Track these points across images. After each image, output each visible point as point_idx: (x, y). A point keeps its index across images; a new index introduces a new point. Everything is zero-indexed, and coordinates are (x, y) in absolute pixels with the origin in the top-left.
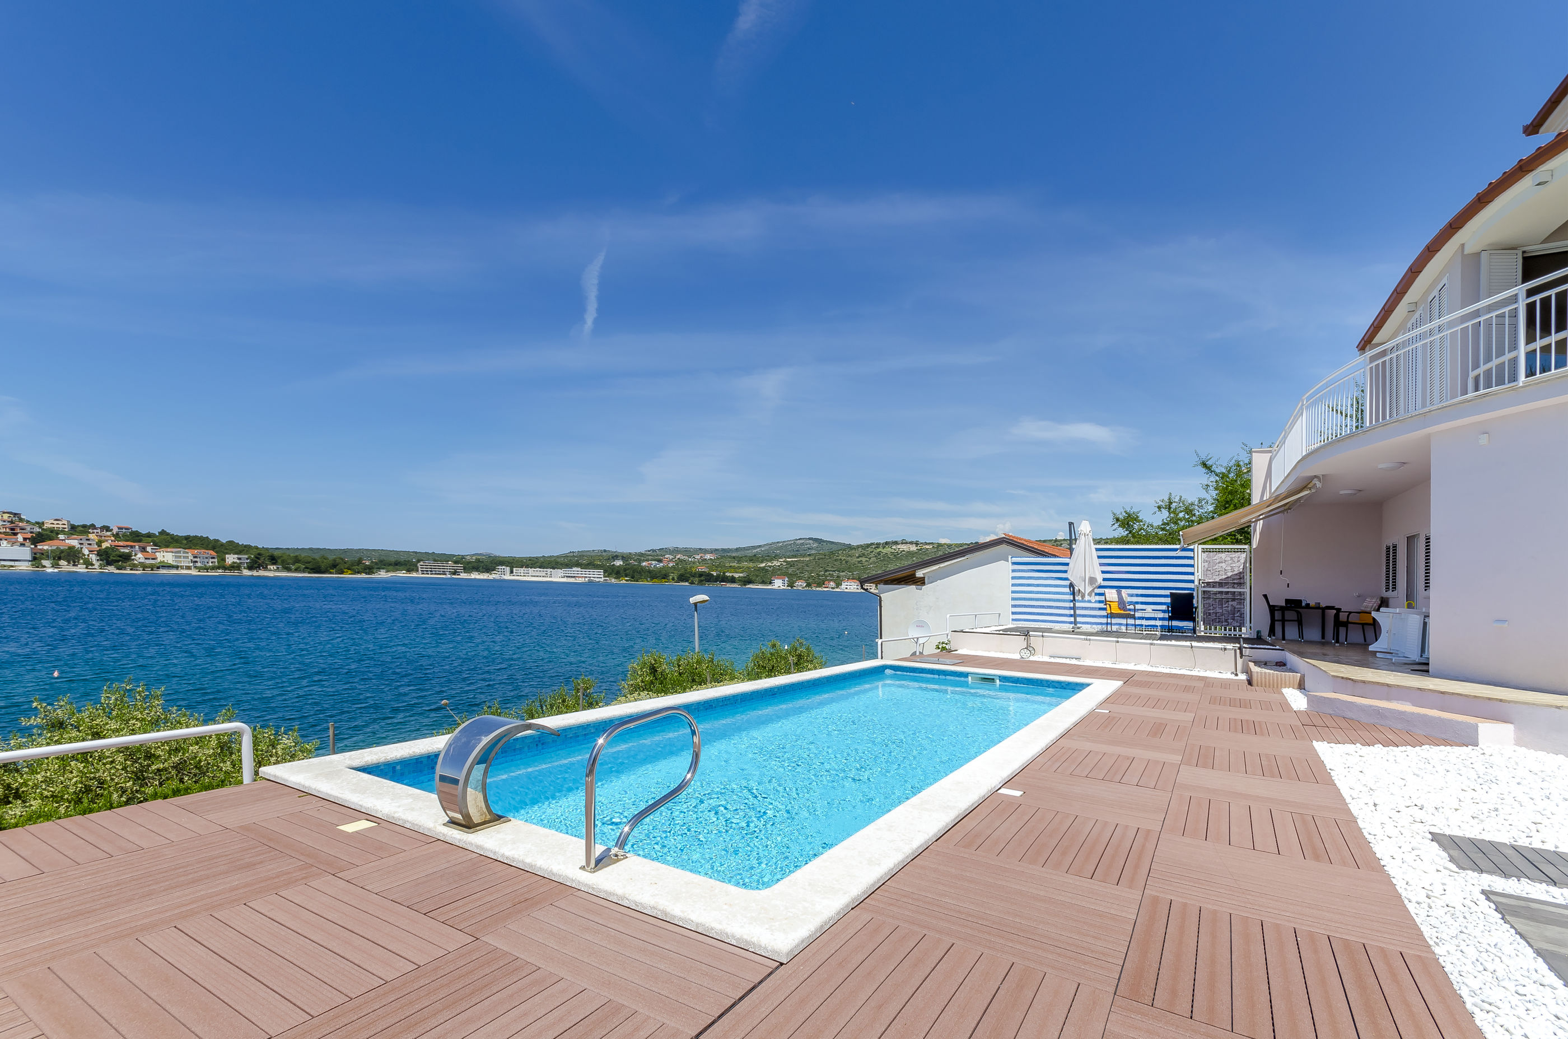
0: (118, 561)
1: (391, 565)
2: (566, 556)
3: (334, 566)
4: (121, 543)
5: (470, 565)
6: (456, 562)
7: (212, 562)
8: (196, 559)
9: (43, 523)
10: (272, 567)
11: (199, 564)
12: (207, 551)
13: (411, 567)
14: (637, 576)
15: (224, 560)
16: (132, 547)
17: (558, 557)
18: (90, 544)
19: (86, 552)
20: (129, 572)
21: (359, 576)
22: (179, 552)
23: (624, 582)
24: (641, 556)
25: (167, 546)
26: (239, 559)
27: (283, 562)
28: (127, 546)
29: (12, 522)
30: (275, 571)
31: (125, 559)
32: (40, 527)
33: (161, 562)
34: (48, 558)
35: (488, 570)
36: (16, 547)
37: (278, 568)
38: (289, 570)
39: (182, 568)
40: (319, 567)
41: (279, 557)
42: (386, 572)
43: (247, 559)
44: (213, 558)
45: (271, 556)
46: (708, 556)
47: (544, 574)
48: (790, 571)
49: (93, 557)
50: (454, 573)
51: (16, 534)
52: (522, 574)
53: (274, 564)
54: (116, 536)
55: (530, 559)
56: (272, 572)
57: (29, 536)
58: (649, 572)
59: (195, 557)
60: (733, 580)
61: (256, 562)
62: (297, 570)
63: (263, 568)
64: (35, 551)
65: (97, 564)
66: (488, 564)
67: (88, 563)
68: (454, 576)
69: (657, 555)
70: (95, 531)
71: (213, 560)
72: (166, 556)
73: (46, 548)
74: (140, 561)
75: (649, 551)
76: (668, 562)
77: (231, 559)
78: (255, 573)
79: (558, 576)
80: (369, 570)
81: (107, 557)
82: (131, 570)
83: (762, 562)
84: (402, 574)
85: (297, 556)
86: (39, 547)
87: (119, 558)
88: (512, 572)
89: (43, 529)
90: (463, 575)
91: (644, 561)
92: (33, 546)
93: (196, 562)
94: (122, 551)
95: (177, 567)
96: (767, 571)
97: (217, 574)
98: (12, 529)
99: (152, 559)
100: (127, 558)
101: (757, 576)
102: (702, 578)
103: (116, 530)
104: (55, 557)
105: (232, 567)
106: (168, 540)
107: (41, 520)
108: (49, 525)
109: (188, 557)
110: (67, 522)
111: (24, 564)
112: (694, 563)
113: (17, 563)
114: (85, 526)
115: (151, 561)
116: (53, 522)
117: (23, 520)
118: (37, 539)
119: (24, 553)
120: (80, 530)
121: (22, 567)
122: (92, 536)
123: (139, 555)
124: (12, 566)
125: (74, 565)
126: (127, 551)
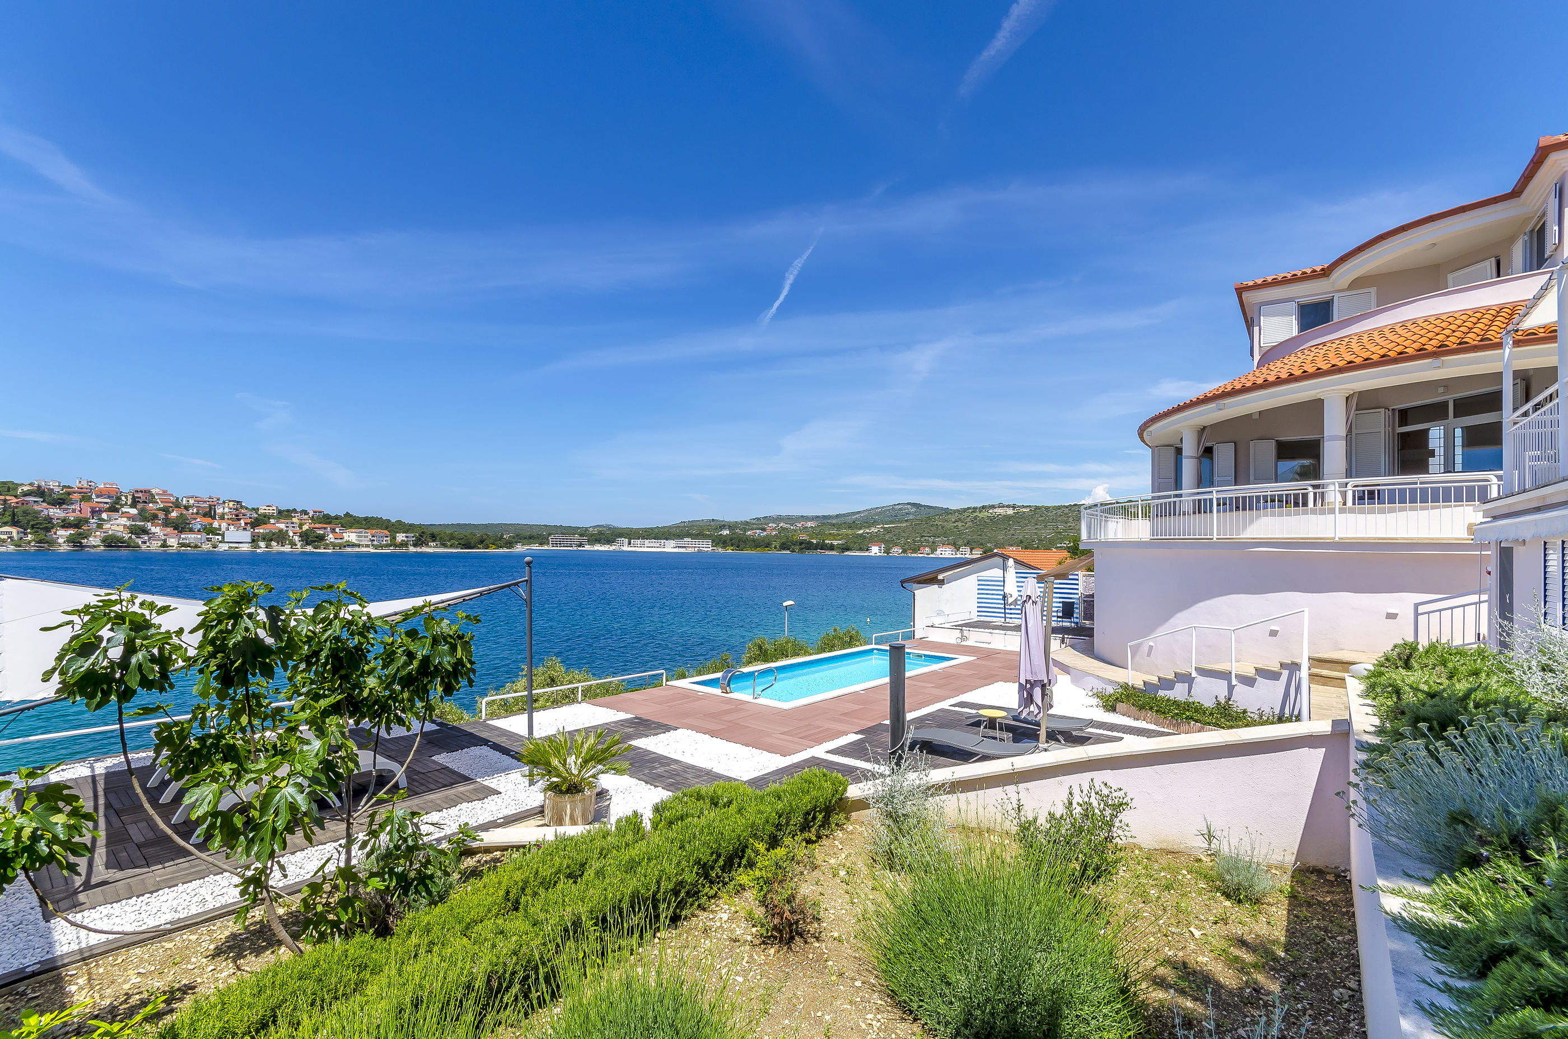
0: (315, 541)
1: (526, 538)
2: (677, 527)
3: (482, 542)
4: (317, 526)
5: (593, 537)
6: (581, 535)
7: (386, 541)
9: (258, 509)
10: (432, 544)
11: (375, 543)
12: (381, 531)
13: (543, 540)
14: (742, 545)
15: (394, 538)
16: (324, 528)
17: (670, 527)
18: (294, 527)
19: (291, 534)
20: (323, 550)
21: (501, 550)
22: (361, 532)
23: (730, 551)
24: (747, 525)
25: (351, 527)
26: (407, 537)
27: (441, 539)
28: (321, 528)
29: (237, 509)
30: (435, 547)
32: (257, 513)
33: (347, 541)
34: (264, 539)
35: (609, 541)
36: (240, 531)
37: (437, 544)
38: (445, 546)
39: (362, 546)
40: (470, 543)
41: (438, 535)
42: (523, 545)
43: (413, 537)
44: (387, 537)
45: (432, 534)
46: (809, 524)
47: (658, 545)
48: (887, 537)
49: (296, 538)
50: (580, 546)
51: (239, 520)
52: (639, 545)
53: (434, 541)
54: (312, 518)
55: (646, 530)
56: (432, 549)
57: (249, 521)
58: (754, 541)
59: (373, 536)
60: (832, 548)
61: (420, 540)
62: (451, 546)
63: (425, 544)
64: (253, 534)
65: (299, 544)
66: (607, 535)
67: (293, 544)
68: (580, 548)
69: (761, 523)
70: (296, 515)
72: (351, 536)
73: (262, 531)
74: (332, 540)
75: (753, 520)
76: (772, 530)
77: (400, 537)
78: (419, 550)
79: (670, 547)
80: (510, 544)
81: (308, 538)
82: (325, 548)
83: (860, 529)
84: (536, 547)
85: (451, 534)
86: (257, 531)
87: (316, 539)
88: (630, 543)
89: (258, 515)
90: (587, 547)
91: (749, 530)
92: (252, 530)
93: (374, 540)
94: (318, 532)
95: (359, 546)
96: (865, 538)
97: (391, 551)
98: (237, 516)
99: (340, 539)
100: (321, 538)
101: (855, 543)
102: (803, 546)
103: (311, 514)
104: (268, 539)
105: (404, 544)
106: (350, 522)
107: (255, 507)
108: (261, 511)
109: (367, 537)
110: (275, 508)
111: (247, 545)
112: (795, 531)
113: (241, 545)
114: (288, 511)
115: (340, 541)
116: (265, 507)
117: (242, 507)
118: (255, 523)
119: (246, 536)
120: (284, 514)
121: (245, 548)
122: (294, 520)
123: (331, 536)
124: (237, 548)
125: (282, 545)
126: (321, 532)
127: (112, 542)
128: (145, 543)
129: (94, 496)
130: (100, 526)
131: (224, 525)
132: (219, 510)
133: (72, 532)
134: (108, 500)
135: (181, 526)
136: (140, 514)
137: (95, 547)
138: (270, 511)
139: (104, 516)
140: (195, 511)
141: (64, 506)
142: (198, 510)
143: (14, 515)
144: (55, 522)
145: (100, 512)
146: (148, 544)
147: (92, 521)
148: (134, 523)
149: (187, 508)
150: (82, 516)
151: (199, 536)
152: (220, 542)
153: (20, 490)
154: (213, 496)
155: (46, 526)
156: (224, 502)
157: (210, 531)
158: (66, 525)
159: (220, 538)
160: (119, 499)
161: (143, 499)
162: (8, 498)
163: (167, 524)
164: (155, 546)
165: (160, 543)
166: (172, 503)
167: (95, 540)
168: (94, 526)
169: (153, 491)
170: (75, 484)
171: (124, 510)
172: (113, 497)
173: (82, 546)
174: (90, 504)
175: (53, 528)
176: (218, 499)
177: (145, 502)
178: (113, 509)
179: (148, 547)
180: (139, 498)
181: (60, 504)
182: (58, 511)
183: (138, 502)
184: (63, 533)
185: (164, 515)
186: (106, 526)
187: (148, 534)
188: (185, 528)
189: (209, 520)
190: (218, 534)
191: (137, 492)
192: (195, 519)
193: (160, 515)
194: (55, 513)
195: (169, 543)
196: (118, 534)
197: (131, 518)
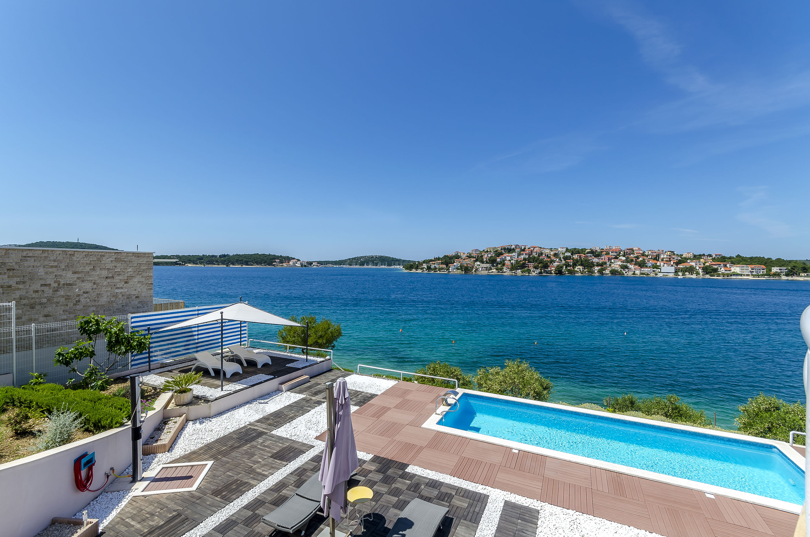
0: (711, 272)
4: (714, 263)
7: (762, 272)
8: (753, 271)
10: (803, 274)
11: (754, 273)
12: (760, 266)
15: (771, 270)
16: (719, 265)
18: (700, 264)
19: (698, 268)
20: (716, 278)
22: (744, 267)
25: (739, 264)
26: (780, 269)
28: (717, 264)
29: (670, 256)
30: (805, 277)
31: (715, 271)
32: (681, 257)
33: (733, 272)
34: (682, 271)
36: (669, 267)
37: (808, 275)
39: (744, 275)
43: (786, 270)
44: (764, 269)
45: (803, 268)
49: (700, 271)
51: (670, 261)
53: (805, 272)
54: (714, 259)
56: (802, 278)
57: (676, 261)
59: (752, 269)
61: (792, 271)
63: (796, 274)
64: (676, 268)
65: (702, 274)
67: (698, 274)
70: (704, 257)
71: (763, 271)
72: (736, 269)
73: (681, 266)
74: (723, 272)
77: (775, 270)
78: (790, 278)
81: (707, 270)
82: (717, 276)
86: (679, 266)
87: (712, 271)
92: (676, 266)
93: (753, 272)
94: (714, 267)
95: (741, 275)
97: (765, 279)
98: (670, 259)
99: (729, 271)
100: (716, 270)
103: (714, 256)
104: (684, 271)
105: (775, 274)
106: (740, 260)
107: (682, 254)
108: (684, 256)
109: (748, 269)
110: (692, 254)
111: (672, 274)
113: (669, 274)
114: (700, 255)
116: (686, 254)
117: (674, 254)
118: (677, 264)
119: (672, 269)
120: (697, 257)
121: (671, 275)
122: (702, 260)
123: (723, 269)
124: (667, 275)
125: (691, 274)
126: (716, 267)
127: (614, 272)
128: (626, 272)
129: (610, 253)
130: (610, 265)
131: (662, 264)
132: (662, 256)
133: (600, 268)
134: (615, 254)
135: (642, 265)
136: (626, 260)
137: (607, 274)
138: (690, 255)
139: (613, 261)
140: (651, 257)
141: (599, 257)
143: (582, 261)
144: (595, 264)
145: (611, 259)
146: (627, 273)
147: (608, 263)
148: (622, 264)
149: (647, 256)
150: (605, 261)
151: (649, 270)
152: (659, 272)
153: (586, 252)
154: (660, 250)
155: (592, 265)
156: (666, 252)
157: (656, 267)
158: (598, 265)
159: (659, 270)
160: (620, 253)
161: (629, 252)
162: (581, 255)
163: (635, 264)
164: (630, 274)
165: (632, 273)
166: (641, 254)
167: (607, 272)
168: (608, 265)
169: (634, 249)
170: (605, 248)
171: (620, 258)
172: (617, 252)
173: (603, 274)
174: (608, 256)
175: (594, 266)
176: (663, 251)
177: (629, 254)
178: (616, 258)
179: (627, 274)
180: (627, 252)
181: (598, 256)
182: (597, 259)
183: (627, 254)
184: (597, 268)
185: (635, 260)
186: (613, 265)
187: (628, 268)
188: (644, 265)
189: (656, 261)
190: (659, 269)
191: (627, 249)
192: (649, 261)
193: (634, 260)
194: (596, 260)
195: (636, 273)
196: (616, 269)
197: (623, 262)
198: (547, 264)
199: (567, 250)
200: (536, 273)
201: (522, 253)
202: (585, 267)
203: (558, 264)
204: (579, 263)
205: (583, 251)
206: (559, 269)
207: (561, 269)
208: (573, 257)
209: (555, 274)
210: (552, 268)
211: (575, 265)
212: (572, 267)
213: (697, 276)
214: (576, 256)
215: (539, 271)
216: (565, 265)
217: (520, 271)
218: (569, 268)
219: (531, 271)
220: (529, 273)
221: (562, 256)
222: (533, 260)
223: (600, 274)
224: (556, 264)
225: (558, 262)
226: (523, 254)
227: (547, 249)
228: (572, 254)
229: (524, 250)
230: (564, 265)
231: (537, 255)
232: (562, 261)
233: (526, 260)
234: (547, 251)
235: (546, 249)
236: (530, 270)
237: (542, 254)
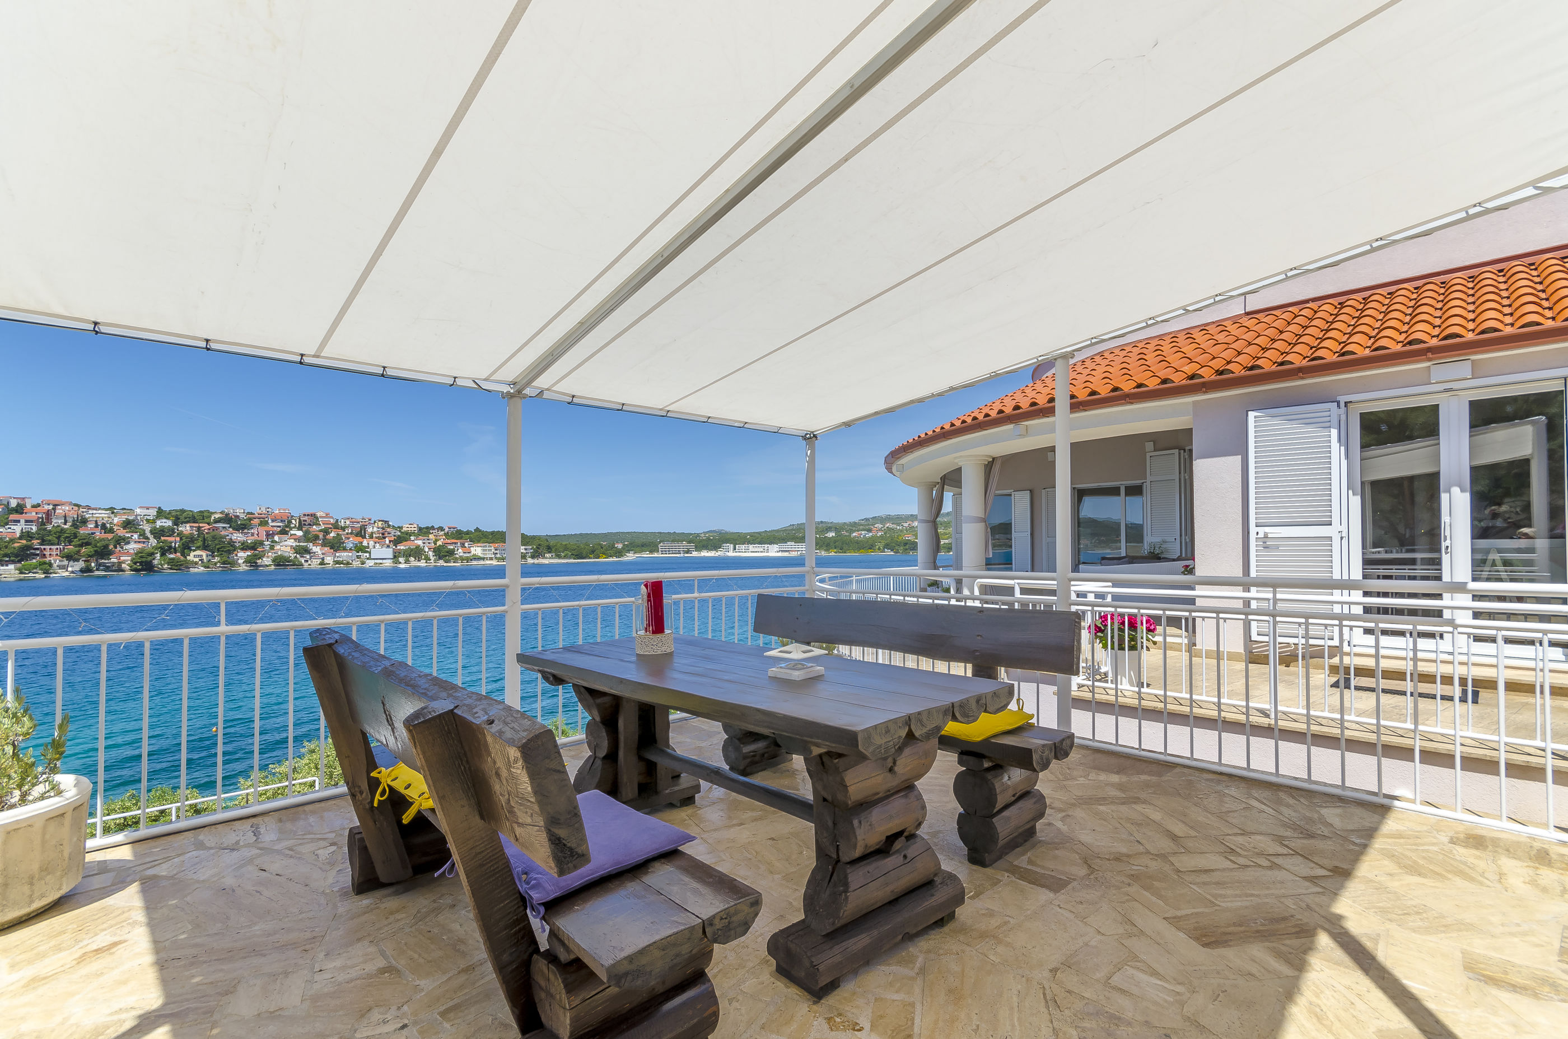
0: (446, 556)
1: (638, 546)
2: (784, 530)
3: (593, 552)
4: (449, 541)
5: (701, 544)
6: (689, 542)
8: (496, 552)
9: (401, 528)
10: (548, 555)
11: (498, 556)
13: (653, 547)
14: (845, 547)
16: (455, 543)
17: (778, 531)
18: (429, 543)
19: (426, 550)
20: (452, 564)
21: (611, 559)
22: (486, 546)
23: (833, 554)
24: (854, 526)
25: (479, 541)
26: (526, 549)
27: (556, 550)
28: (453, 543)
29: (383, 528)
30: (550, 558)
32: (400, 531)
33: (473, 555)
34: (404, 555)
35: (716, 547)
36: (384, 549)
37: (552, 555)
38: (559, 557)
39: (487, 559)
40: (582, 553)
41: (553, 546)
42: (634, 553)
43: (532, 549)
45: (548, 546)
47: (762, 550)
49: (431, 554)
50: (687, 553)
51: (384, 538)
52: (743, 551)
53: (550, 552)
54: (447, 535)
55: (752, 535)
56: (547, 559)
57: (392, 539)
58: (857, 542)
59: (494, 550)
61: (537, 551)
62: (565, 557)
63: (542, 556)
64: (395, 551)
65: (432, 558)
66: (715, 540)
67: (428, 559)
68: (686, 555)
69: (867, 524)
70: (433, 531)
72: (477, 550)
73: (402, 548)
74: (461, 554)
75: (863, 520)
76: (878, 531)
78: (536, 561)
79: (773, 551)
80: (619, 553)
81: (440, 553)
82: (454, 562)
84: (646, 555)
85: (566, 545)
86: (398, 547)
87: (447, 553)
88: (735, 549)
89: (401, 532)
90: (695, 554)
91: (854, 531)
92: (394, 547)
93: (497, 553)
94: (448, 547)
95: (483, 559)
98: (383, 534)
99: (468, 553)
100: (451, 553)
102: (907, 547)
103: (447, 530)
104: (407, 554)
105: (522, 556)
106: (478, 536)
107: (401, 526)
108: (405, 529)
109: (490, 550)
110: (416, 526)
111: (390, 561)
112: (901, 531)
113: (384, 561)
114: (427, 528)
115: (467, 555)
116: (408, 526)
117: (389, 526)
118: (397, 541)
119: (389, 553)
120: (424, 531)
121: (388, 564)
122: (431, 536)
123: (460, 550)
124: (381, 564)
125: (418, 561)
126: (452, 547)
127: (281, 562)
128: (307, 561)
129: (270, 521)
130: (272, 548)
131: (372, 543)
132: (370, 530)
133: (249, 554)
134: (280, 524)
135: (336, 546)
136: (304, 536)
137: (267, 566)
138: (413, 528)
139: (276, 538)
140: (350, 531)
141: (246, 531)
142: (352, 530)
143: (204, 540)
144: (237, 545)
145: (273, 535)
147: (266, 543)
148: (298, 544)
149: (343, 529)
150: (259, 539)
151: (350, 554)
152: (368, 559)
153: (213, 518)
154: (365, 517)
155: (231, 548)
156: (375, 522)
157: (361, 549)
158: (245, 547)
159: (368, 555)
160: (290, 522)
161: (308, 521)
162: (201, 525)
163: (324, 545)
164: (315, 564)
165: (319, 561)
166: (332, 524)
168: (267, 548)
169: (318, 514)
170: (256, 511)
171: (292, 532)
172: (285, 521)
173: (257, 566)
174: (266, 528)
175: (235, 550)
176: (370, 520)
177: (310, 525)
178: (283, 532)
179: (310, 565)
180: (305, 521)
181: (243, 529)
182: (240, 535)
183: (305, 524)
184: (242, 555)
185: (324, 536)
186: (277, 547)
187: (310, 553)
188: (339, 547)
189: (360, 539)
190: (366, 552)
191: (305, 515)
192: (349, 538)
193: (321, 536)
194: (238, 537)
195: (326, 561)
196: (286, 554)
197: (298, 539)
198: (106, 546)
199: (161, 513)
200: (72, 572)
201: (12, 517)
202: (213, 553)
203: (140, 546)
204: (199, 544)
205: (204, 516)
206: (144, 560)
207: (149, 558)
208: (180, 529)
209: (132, 570)
210: (125, 556)
211: (186, 547)
212: (179, 554)
213: (426, 562)
214: (188, 528)
215: (80, 564)
216: (161, 548)
217: (11, 567)
218: (172, 556)
219: (55, 565)
220: (46, 572)
221: (147, 528)
222: (58, 538)
223: (251, 566)
224: (133, 547)
225: (139, 542)
226: (19, 521)
227: (100, 509)
228: (176, 523)
229: (20, 509)
230: (156, 548)
231: (69, 524)
232: (148, 538)
233: (32, 538)
234: (102, 515)
235: (93, 509)
236: (50, 565)
237: (84, 522)
